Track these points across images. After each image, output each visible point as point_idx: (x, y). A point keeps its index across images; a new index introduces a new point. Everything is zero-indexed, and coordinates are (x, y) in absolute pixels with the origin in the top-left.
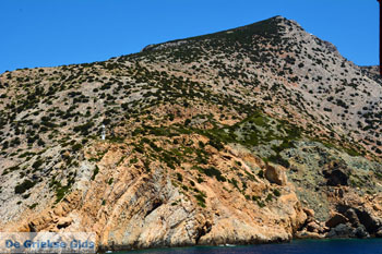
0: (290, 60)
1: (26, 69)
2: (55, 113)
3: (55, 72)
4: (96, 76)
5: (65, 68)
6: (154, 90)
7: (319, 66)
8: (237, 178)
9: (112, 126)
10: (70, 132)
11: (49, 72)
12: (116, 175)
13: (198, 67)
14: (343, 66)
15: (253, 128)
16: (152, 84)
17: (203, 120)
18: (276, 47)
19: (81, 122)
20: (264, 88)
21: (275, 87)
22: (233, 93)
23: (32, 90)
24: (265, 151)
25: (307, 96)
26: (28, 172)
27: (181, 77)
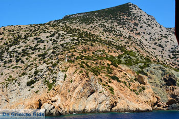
0: (136, 24)
1: (12, 26)
2: (29, 47)
3: (27, 28)
4: (47, 30)
5: (31, 26)
6: (76, 38)
7: (149, 28)
8: (126, 81)
9: (57, 55)
10: (36, 57)
11: (24, 28)
12: (73, 79)
13: (93, 27)
14: (160, 27)
15: (129, 57)
16: (74, 35)
17: (101, 53)
18: (129, 18)
19: (41, 52)
20: (125, 37)
21: (130, 37)
22: (111, 40)
23: (16, 36)
24: (136, 68)
25: (144, 42)
26: (32, 76)
27: (87, 32)
